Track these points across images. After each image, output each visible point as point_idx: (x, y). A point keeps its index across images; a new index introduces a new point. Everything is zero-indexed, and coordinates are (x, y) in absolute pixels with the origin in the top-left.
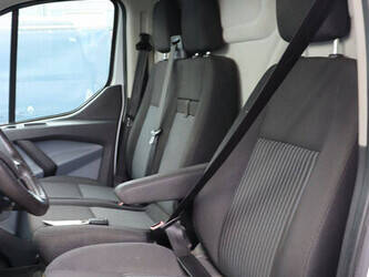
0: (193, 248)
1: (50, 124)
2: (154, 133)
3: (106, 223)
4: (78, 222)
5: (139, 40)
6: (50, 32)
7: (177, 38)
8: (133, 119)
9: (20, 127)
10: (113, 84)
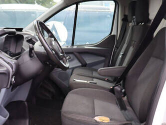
0: (124, 96)
1: (86, 47)
2: (122, 53)
3: (96, 83)
4: (86, 82)
5: (123, 17)
6: (97, 12)
7: (134, 17)
8: (118, 48)
9: (75, 47)
10: (112, 34)
